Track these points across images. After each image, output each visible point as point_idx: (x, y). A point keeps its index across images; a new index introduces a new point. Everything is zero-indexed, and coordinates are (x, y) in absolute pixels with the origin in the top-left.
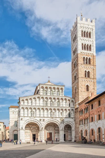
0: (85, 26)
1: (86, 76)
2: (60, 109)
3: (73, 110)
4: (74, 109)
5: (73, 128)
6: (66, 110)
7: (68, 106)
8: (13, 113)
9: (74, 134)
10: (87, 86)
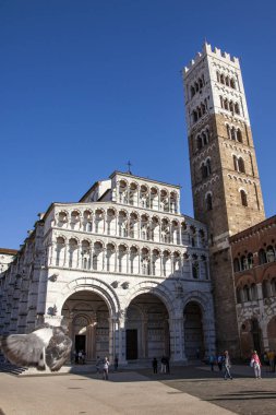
0: (221, 64)
1: (236, 169)
3: (203, 257)
4: (207, 255)
5: (208, 315)
9: (213, 333)
10: (242, 192)
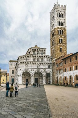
0: (60, 10)
1: (60, 42)
2: (43, 63)
3: (51, 64)
5: (51, 76)
6: (47, 64)
7: (48, 61)
8: (12, 65)
9: (52, 79)
10: (61, 48)
